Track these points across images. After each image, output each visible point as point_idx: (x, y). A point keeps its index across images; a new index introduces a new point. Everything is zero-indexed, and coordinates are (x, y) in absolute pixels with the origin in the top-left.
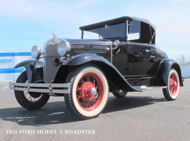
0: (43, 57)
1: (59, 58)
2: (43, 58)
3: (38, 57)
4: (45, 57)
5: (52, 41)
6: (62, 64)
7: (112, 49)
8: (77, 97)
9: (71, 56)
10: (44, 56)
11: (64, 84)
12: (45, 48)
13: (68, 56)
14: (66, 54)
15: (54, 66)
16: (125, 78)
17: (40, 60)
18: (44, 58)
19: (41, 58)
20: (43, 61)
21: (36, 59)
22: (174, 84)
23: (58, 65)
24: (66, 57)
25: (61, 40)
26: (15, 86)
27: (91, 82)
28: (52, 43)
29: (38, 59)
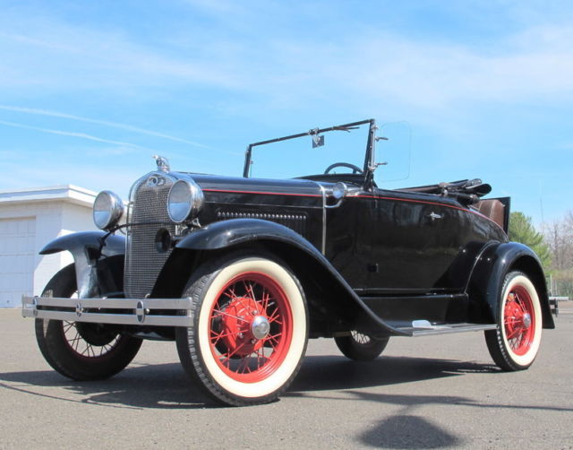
0: (126, 226)
1: (168, 228)
2: (124, 229)
3: (112, 226)
4: (132, 225)
5: (155, 181)
6: (177, 246)
7: (327, 209)
8: (212, 335)
9: (204, 223)
10: (130, 222)
11: (177, 300)
12: (132, 200)
13: (194, 223)
14: (190, 218)
15: (155, 251)
16: (360, 294)
17: (118, 233)
18: (129, 228)
19: (119, 227)
20: (125, 237)
21: (105, 229)
22: (521, 318)
23: (165, 249)
24: (190, 226)
25: (180, 179)
26: (39, 307)
27: (257, 300)
28: (154, 185)
29: (113, 231)
